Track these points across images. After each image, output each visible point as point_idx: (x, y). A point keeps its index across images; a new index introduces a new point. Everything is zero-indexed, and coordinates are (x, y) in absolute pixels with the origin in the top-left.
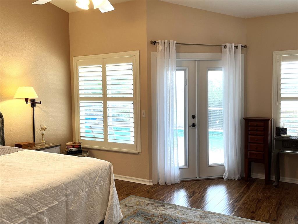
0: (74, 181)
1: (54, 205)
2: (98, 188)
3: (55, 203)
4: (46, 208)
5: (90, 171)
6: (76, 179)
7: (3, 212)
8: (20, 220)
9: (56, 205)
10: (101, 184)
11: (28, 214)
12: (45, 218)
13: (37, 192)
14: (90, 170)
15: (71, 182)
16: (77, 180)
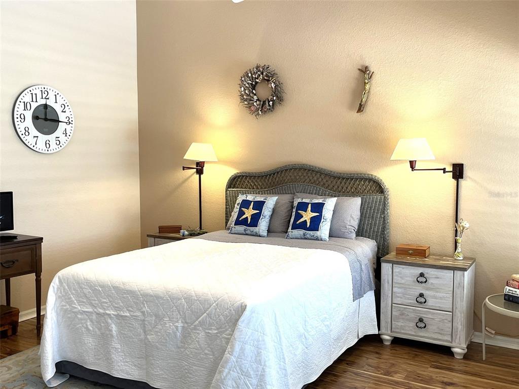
0: (157, 297)
1: (123, 314)
2: (202, 335)
3: (126, 314)
4: (113, 313)
5: (192, 296)
6: (162, 295)
7: (74, 288)
8: (87, 308)
9: (126, 316)
10: (210, 332)
11: (95, 307)
12: (113, 326)
13: (108, 285)
14: (194, 295)
15: (151, 296)
16: (162, 298)
